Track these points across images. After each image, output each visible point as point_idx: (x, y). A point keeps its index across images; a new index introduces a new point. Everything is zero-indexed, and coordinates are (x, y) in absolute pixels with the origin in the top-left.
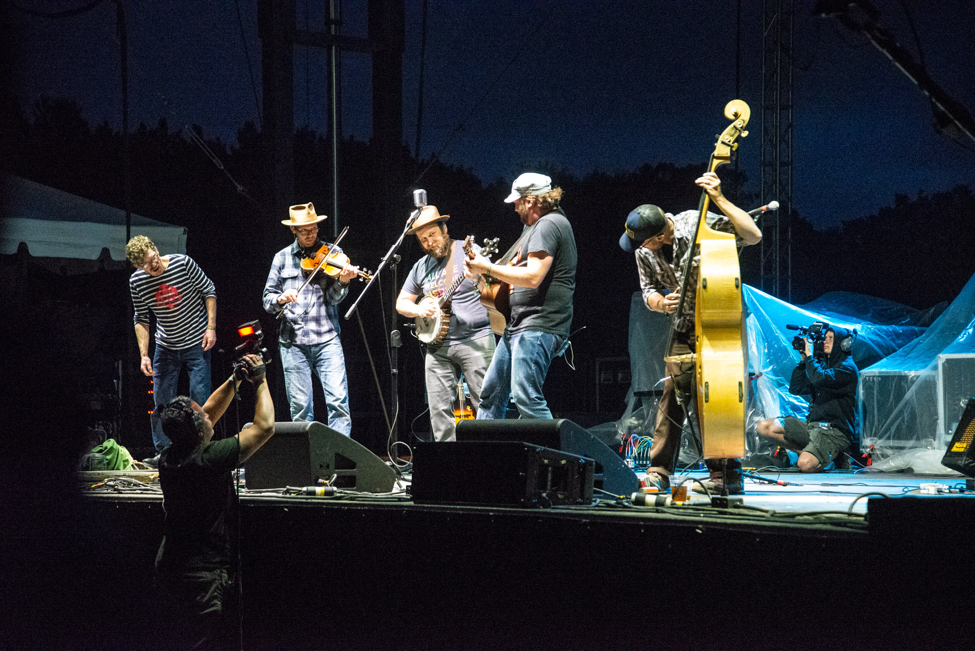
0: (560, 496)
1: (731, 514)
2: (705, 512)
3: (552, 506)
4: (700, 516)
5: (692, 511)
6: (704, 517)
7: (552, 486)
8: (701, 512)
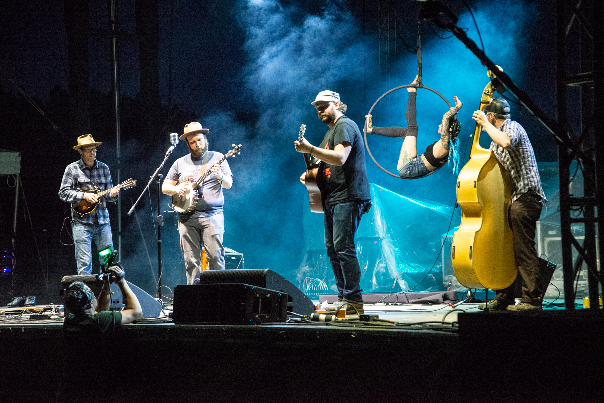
0: (266, 317)
1: (372, 325)
2: (356, 324)
3: (262, 323)
4: (353, 327)
5: (348, 324)
6: (355, 327)
7: (262, 310)
8: (353, 324)
